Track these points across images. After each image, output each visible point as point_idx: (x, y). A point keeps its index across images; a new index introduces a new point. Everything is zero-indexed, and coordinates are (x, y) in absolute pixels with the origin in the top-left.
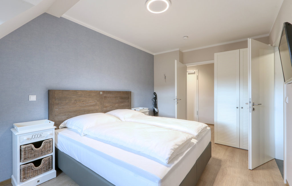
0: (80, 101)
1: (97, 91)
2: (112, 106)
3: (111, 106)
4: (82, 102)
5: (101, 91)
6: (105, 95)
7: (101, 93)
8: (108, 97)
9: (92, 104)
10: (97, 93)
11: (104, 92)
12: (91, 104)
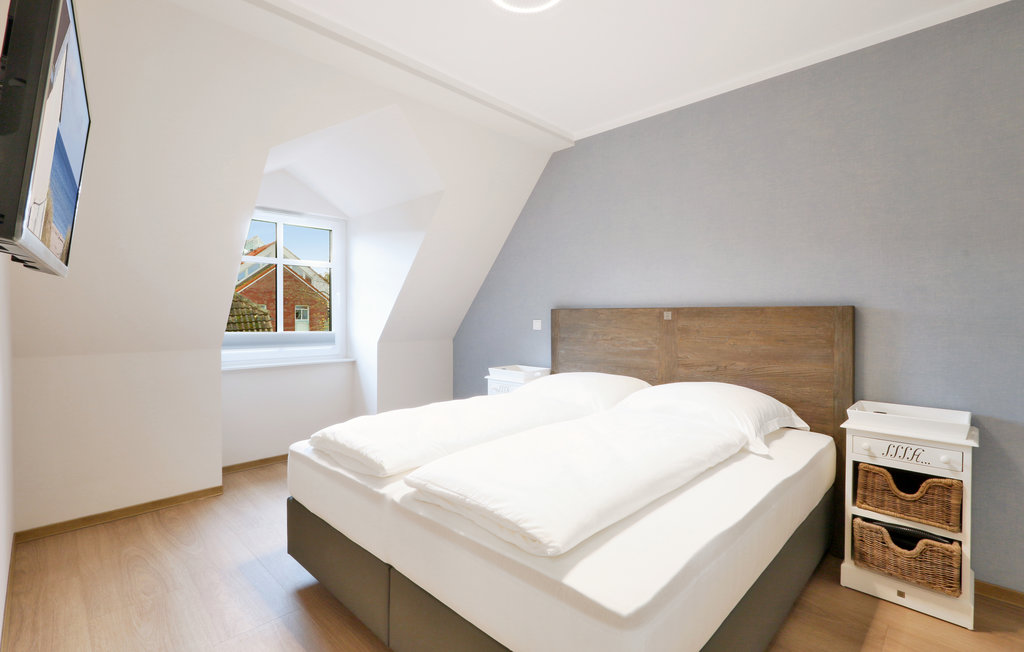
0: (605, 338)
1: (653, 309)
2: (715, 368)
3: (710, 366)
4: (612, 339)
5: (669, 309)
6: (682, 323)
7: (668, 316)
8: (698, 331)
9: (638, 349)
10: (655, 313)
11: (677, 311)
12: (634, 348)
